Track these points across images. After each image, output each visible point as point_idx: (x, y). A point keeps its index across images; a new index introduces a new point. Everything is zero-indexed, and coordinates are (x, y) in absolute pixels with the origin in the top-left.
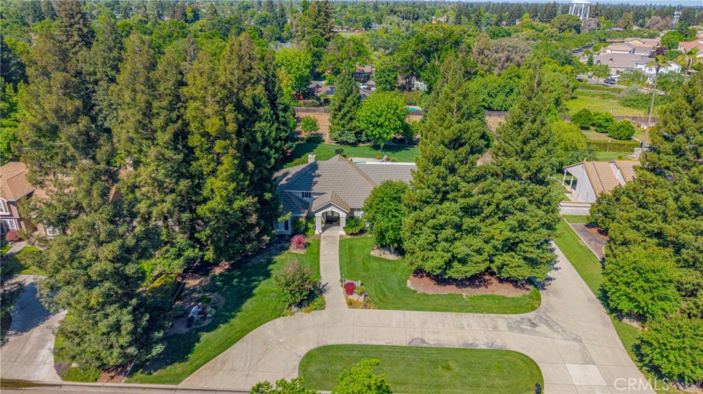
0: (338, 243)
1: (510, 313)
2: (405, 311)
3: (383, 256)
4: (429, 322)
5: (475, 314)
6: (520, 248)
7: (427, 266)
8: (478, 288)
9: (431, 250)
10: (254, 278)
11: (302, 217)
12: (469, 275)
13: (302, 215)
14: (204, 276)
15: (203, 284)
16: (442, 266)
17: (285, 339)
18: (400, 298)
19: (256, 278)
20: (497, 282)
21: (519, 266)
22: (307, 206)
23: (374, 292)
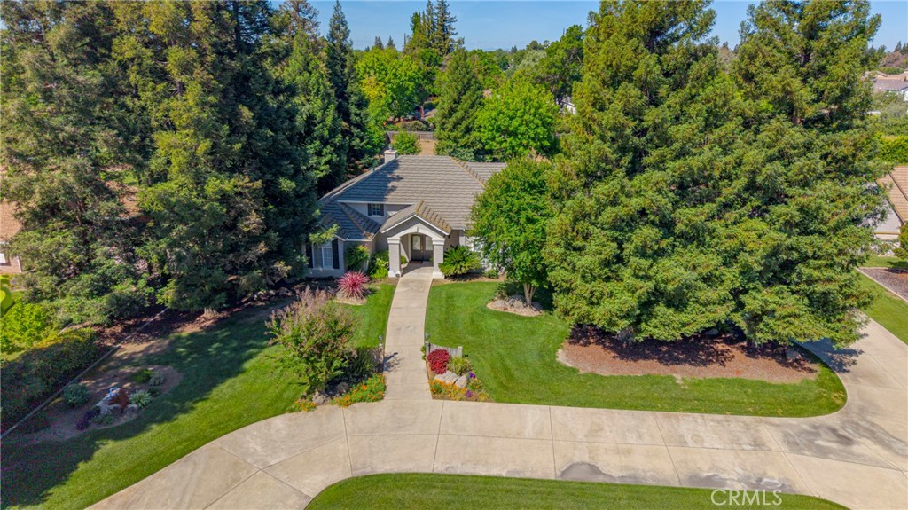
0: (428, 290)
1: (784, 415)
2: (553, 408)
3: (511, 311)
4: (606, 428)
5: (706, 415)
6: (800, 275)
7: (599, 315)
8: (705, 365)
9: (608, 279)
10: (251, 342)
11: (363, 244)
12: (690, 331)
13: (364, 240)
14: (160, 337)
15: (151, 352)
16: (633, 309)
17: (283, 457)
18: (542, 382)
19: (255, 343)
20: (743, 356)
21: (796, 316)
22: (375, 227)
23: (488, 369)
